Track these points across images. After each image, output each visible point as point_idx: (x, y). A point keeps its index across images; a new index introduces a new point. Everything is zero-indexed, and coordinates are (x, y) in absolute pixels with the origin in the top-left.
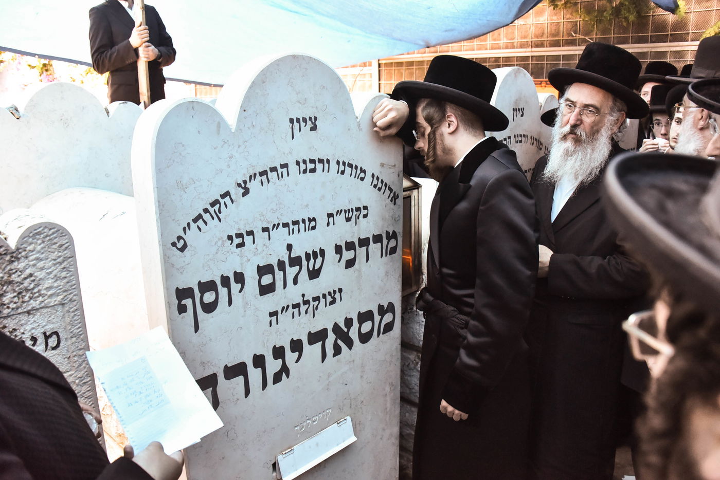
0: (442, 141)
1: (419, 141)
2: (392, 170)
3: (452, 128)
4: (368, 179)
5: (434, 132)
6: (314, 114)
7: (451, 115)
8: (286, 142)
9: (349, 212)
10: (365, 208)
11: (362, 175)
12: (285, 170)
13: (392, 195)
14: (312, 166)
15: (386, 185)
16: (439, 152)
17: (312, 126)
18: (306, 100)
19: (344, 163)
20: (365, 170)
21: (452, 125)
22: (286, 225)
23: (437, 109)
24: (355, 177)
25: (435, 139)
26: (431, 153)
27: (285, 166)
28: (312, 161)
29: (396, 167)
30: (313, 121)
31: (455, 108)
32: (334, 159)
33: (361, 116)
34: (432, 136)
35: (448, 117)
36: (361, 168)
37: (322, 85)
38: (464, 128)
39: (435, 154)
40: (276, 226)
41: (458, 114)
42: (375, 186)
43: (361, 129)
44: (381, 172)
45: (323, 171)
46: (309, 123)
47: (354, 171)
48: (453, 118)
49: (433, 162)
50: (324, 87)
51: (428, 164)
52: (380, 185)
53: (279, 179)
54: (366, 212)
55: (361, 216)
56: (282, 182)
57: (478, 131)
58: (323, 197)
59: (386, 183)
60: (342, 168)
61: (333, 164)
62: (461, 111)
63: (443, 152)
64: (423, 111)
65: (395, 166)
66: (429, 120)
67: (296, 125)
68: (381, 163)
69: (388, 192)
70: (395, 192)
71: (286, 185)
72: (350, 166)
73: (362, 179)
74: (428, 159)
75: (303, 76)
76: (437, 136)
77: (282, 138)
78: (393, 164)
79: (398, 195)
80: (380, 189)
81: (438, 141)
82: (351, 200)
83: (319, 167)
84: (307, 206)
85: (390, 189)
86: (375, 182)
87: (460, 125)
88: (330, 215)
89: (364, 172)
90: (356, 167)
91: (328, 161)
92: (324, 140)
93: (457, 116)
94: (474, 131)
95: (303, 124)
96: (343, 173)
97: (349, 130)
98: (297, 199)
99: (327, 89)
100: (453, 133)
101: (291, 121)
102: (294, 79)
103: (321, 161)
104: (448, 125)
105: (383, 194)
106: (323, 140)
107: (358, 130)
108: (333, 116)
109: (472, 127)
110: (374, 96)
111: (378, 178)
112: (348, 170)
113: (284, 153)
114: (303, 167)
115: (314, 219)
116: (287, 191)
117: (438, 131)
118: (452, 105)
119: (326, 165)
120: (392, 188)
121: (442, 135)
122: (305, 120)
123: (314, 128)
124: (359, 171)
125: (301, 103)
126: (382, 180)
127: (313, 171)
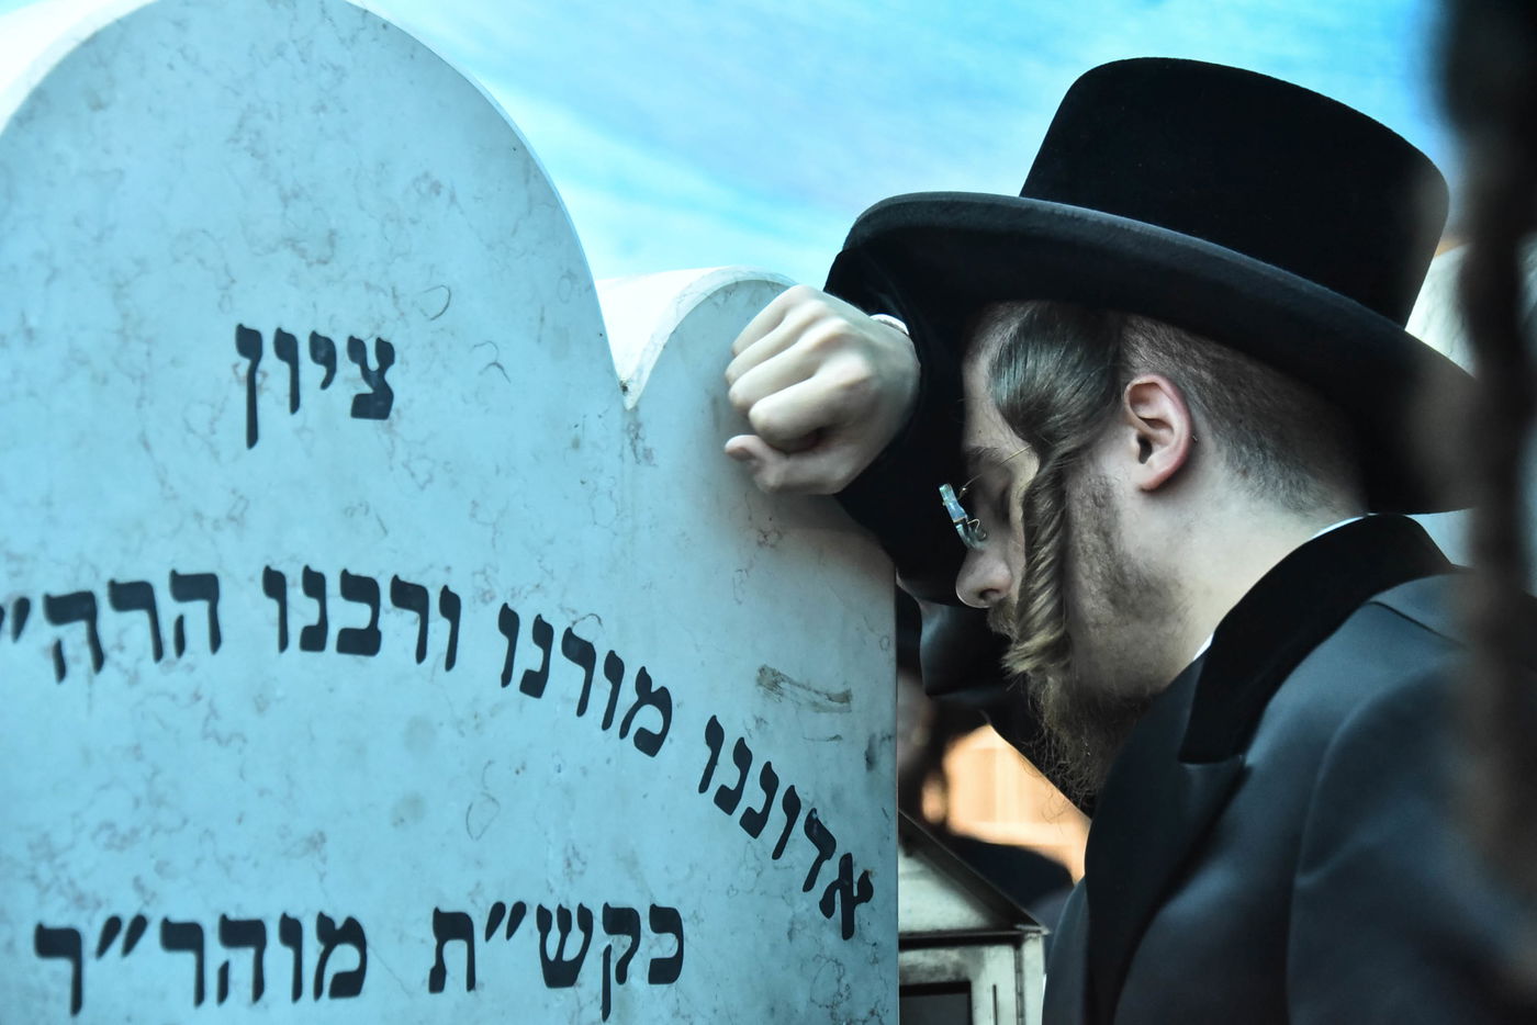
0: (1106, 534)
1: (981, 553)
2: (827, 723)
3: (1162, 461)
4: (685, 748)
5: (1056, 484)
6: (378, 327)
7: (1153, 385)
8: (216, 454)
9: (565, 929)
10: (666, 920)
11: (649, 718)
12: (197, 611)
13: (830, 871)
14: (358, 615)
15: (792, 804)
16: (1092, 600)
17: (367, 389)
18: (332, 238)
19: (543, 633)
20: (664, 690)
21: (1163, 443)
22: (182, 936)
23: (1073, 359)
24: (607, 724)
25: (1065, 523)
26: (1042, 598)
27: (197, 587)
28: (359, 588)
29: (855, 704)
30: (373, 364)
31: (1176, 347)
32: (486, 597)
33: (646, 376)
34: (1044, 505)
35: (1139, 398)
36: (643, 679)
37: (426, 175)
38: (1230, 461)
39: (1065, 609)
40: (123, 932)
41: (1198, 380)
42: (727, 799)
43: (648, 454)
44: (760, 721)
45: (421, 654)
46: (347, 369)
47: (601, 686)
48: (1165, 405)
49: (1059, 650)
50: (436, 188)
51: (1023, 667)
52: (753, 797)
53: (159, 653)
54: (665, 946)
55: (639, 968)
56: (174, 677)
57: (1312, 484)
58: (412, 809)
59: (791, 791)
60: (529, 656)
61: (479, 624)
62: (1217, 368)
63: (1113, 601)
64: (997, 369)
65: (846, 697)
66: (1028, 418)
67: (273, 368)
68: (762, 670)
69: (802, 851)
70: (847, 862)
71: (197, 697)
72: (580, 651)
73: (650, 743)
74: (1025, 636)
75: (323, 108)
76: (1081, 513)
77: (190, 430)
78: (838, 689)
79: (865, 875)
80: (754, 823)
81: (1086, 538)
82: (577, 854)
83: (398, 626)
84: (316, 842)
85: (822, 839)
86: (727, 774)
87: (1209, 442)
88: (451, 926)
89: (663, 700)
90: (615, 668)
91: (451, 605)
92: (430, 480)
93: (1191, 390)
94: (1294, 478)
95: (311, 372)
96: (534, 684)
97: (576, 444)
98: (262, 793)
99: (453, 198)
100: (1165, 488)
101: (248, 342)
102: (269, 116)
103: (409, 595)
104: (1135, 445)
105: (777, 854)
106: (422, 478)
107: (628, 451)
108: (485, 355)
109: (1277, 457)
110: (729, 279)
111: (743, 756)
112: (565, 676)
113: (199, 516)
114: (303, 611)
115: (352, 933)
116: (206, 736)
117: (1084, 481)
118: (1163, 332)
119: (439, 627)
120: (831, 827)
121: (1103, 500)
122: (323, 350)
123: (374, 404)
124: (628, 695)
125: (302, 253)
126: (768, 766)
127: (363, 642)
